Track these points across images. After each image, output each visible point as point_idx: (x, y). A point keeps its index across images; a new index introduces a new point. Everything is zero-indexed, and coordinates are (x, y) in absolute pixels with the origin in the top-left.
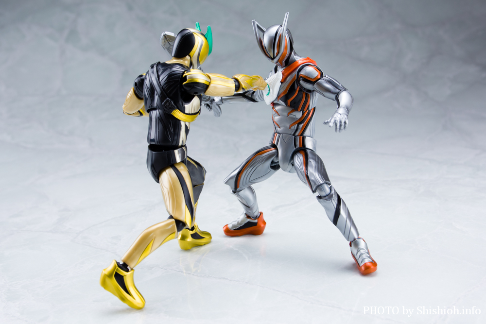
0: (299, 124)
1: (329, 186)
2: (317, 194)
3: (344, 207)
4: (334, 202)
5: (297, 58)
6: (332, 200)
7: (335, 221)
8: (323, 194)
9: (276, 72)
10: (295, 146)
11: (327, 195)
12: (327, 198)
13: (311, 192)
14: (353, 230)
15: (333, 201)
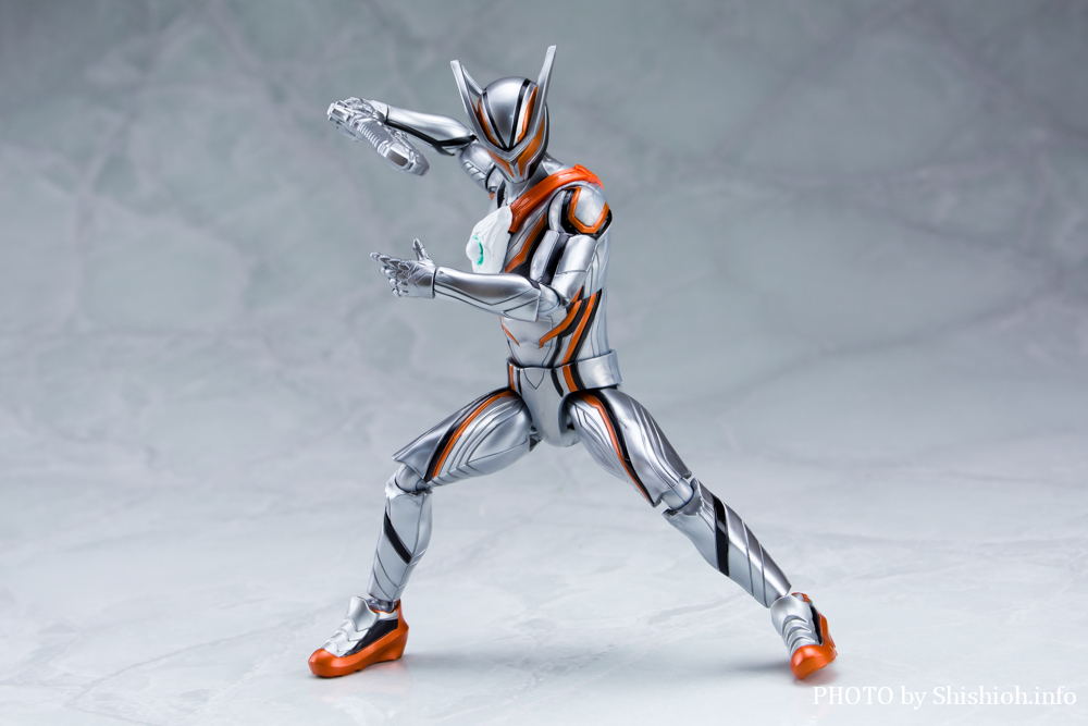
0: (561, 336)
1: (689, 481)
2: (664, 506)
3: (737, 525)
4: (708, 517)
5: (551, 169)
6: (699, 512)
7: (723, 564)
8: (678, 502)
9: (499, 206)
10: (560, 391)
11: (686, 503)
12: (688, 508)
13: (649, 505)
14: (770, 576)
15: (702, 513)
